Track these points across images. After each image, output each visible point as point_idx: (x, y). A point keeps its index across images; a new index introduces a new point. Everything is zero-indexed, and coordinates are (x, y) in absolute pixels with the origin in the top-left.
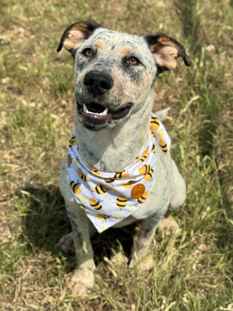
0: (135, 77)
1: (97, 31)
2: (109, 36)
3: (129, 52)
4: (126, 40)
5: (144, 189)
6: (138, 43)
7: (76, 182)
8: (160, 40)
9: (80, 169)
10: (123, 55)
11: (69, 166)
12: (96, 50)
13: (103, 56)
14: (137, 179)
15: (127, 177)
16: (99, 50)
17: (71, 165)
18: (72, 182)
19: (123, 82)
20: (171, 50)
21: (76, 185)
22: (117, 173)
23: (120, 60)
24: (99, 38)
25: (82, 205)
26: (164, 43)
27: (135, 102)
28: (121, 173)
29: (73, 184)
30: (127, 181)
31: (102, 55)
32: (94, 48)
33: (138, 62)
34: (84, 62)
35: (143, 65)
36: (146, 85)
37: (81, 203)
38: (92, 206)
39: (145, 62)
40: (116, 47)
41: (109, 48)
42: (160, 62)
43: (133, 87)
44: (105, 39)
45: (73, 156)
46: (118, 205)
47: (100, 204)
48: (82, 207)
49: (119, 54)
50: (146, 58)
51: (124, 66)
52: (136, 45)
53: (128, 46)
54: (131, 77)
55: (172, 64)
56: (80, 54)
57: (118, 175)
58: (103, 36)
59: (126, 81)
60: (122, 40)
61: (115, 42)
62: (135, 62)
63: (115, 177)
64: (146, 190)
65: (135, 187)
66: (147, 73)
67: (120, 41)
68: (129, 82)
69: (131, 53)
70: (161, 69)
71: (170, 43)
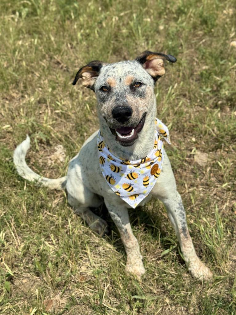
0: (142, 95)
1: (103, 70)
2: (114, 72)
3: (132, 80)
4: (127, 71)
5: (158, 167)
6: (135, 68)
7: (110, 176)
8: (148, 58)
9: (113, 164)
10: (129, 84)
11: (103, 165)
12: (110, 86)
13: (117, 90)
14: (154, 161)
15: (149, 160)
16: (112, 86)
17: (104, 164)
18: (108, 176)
19: (137, 104)
20: (158, 61)
21: (110, 178)
22: (142, 159)
23: (128, 88)
24: (108, 75)
25: (118, 192)
26: (151, 59)
27: (147, 110)
28: (145, 158)
29: (108, 178)
30: (149, 163)
31: (115, 89)
32: (108, 86)
33: (141, 84)
34: (104, 97)
35: (144, 84)
36: (150, 96)
37: (116, 191)
38: (125, 189)
39: (144, 81)
40: (122, 79)
41: (118, 82)
42: (153, 73)
43: (143, 102)
44: (112, 75)
45: (105, 156)
46: (144, 185)
47: (132, 186)
48: (117, 194)
49: (126, 84)
50: (144, 77)
51: (132, 91)
52: (134, 71)
53: (130, 76)
54: (139, 96)
55: (162, 71)
56: (99, 91)
57: (143, 160)
58: (110, 74)
59: (138, 101)
60: (124, 72)
61: (120, 75)
62: (139, 85)
63: (142, 161)
64: (159, 168)
65: (153, 166)
66: (148, 88)
67: (123, 73)
68: (140, 101)
69: (134, 80)
70: (155, 78)
71: (156, 57)
